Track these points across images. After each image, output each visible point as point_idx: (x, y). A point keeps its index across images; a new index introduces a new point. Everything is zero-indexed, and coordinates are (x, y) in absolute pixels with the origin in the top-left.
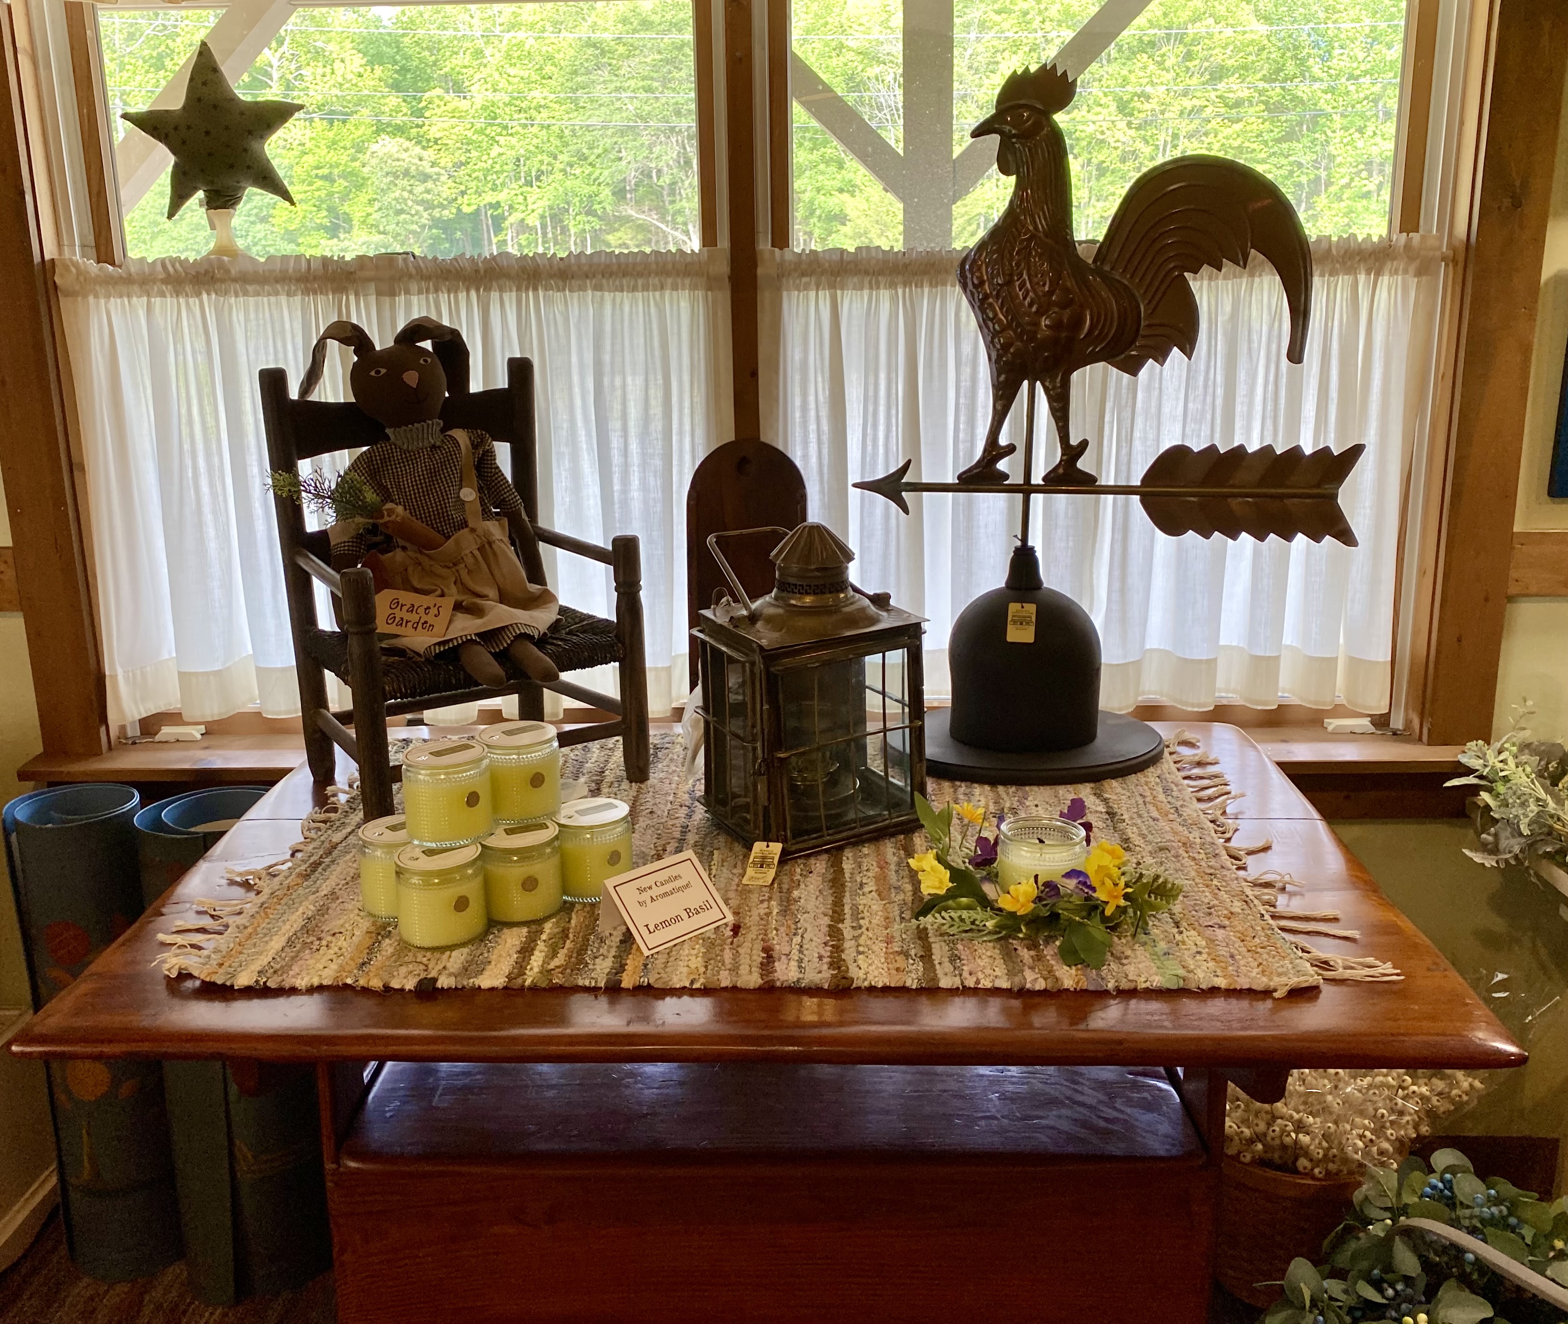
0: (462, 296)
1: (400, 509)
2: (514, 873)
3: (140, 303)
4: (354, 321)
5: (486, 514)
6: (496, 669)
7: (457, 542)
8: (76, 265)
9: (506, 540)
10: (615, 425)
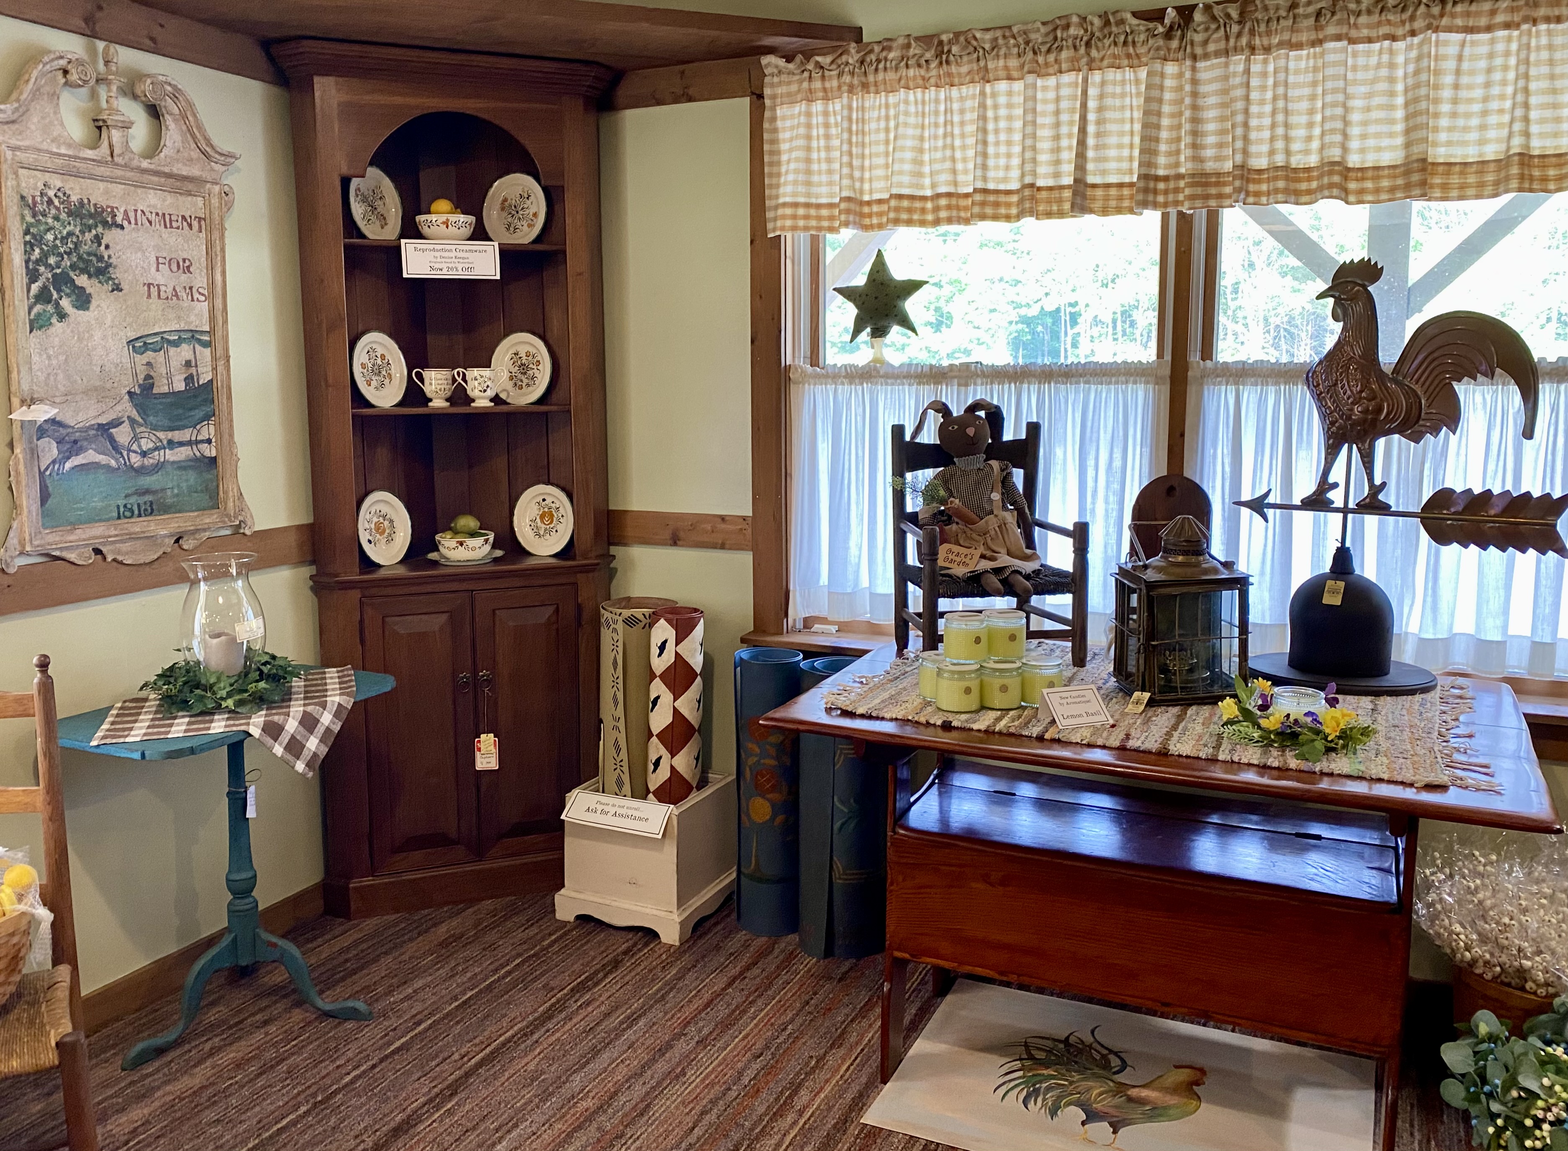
0: (1006, 386)
1: (957, 501)
2: (997, 682)
3: (831, 388)
4: (944, 400)
5: (1004, 508)
6: (999, 585)
7: (987, 522)
8: (801, 367)
9: (1015, 523)
10: (1091, 463)
